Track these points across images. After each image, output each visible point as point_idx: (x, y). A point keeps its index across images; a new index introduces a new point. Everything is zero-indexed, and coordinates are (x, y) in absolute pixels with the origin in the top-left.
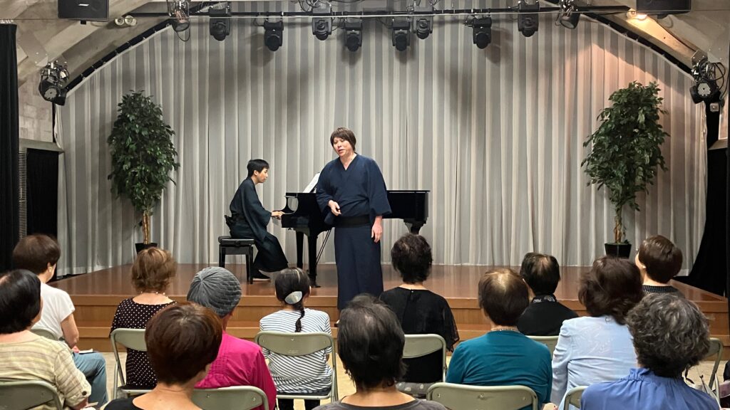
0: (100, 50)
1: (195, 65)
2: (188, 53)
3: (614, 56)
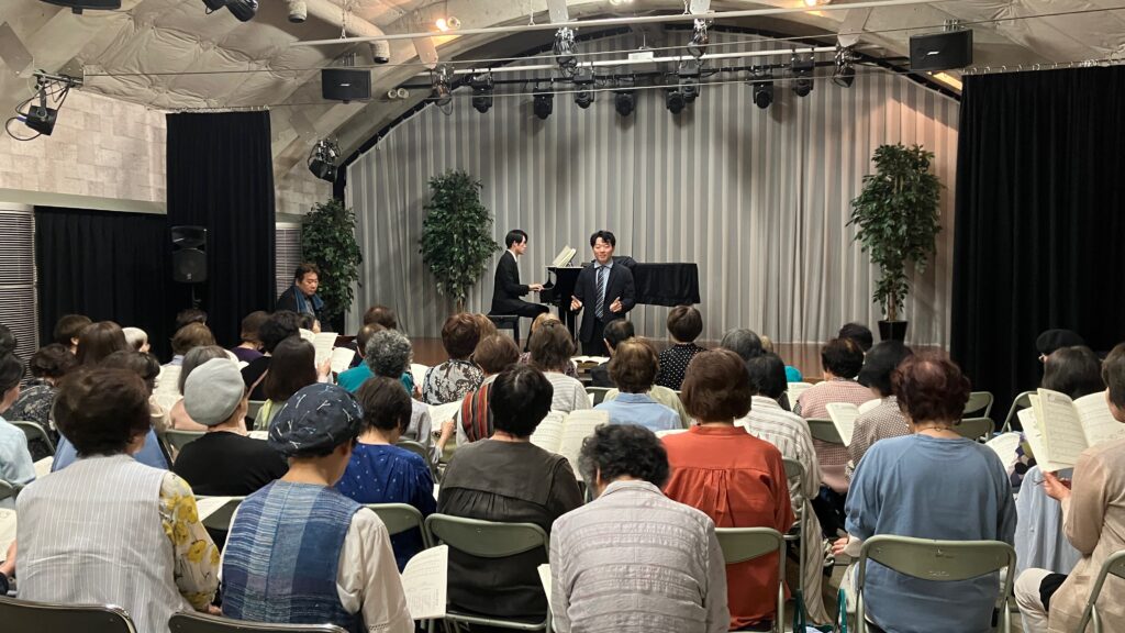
1: (465, 136)
3: (912, 110)
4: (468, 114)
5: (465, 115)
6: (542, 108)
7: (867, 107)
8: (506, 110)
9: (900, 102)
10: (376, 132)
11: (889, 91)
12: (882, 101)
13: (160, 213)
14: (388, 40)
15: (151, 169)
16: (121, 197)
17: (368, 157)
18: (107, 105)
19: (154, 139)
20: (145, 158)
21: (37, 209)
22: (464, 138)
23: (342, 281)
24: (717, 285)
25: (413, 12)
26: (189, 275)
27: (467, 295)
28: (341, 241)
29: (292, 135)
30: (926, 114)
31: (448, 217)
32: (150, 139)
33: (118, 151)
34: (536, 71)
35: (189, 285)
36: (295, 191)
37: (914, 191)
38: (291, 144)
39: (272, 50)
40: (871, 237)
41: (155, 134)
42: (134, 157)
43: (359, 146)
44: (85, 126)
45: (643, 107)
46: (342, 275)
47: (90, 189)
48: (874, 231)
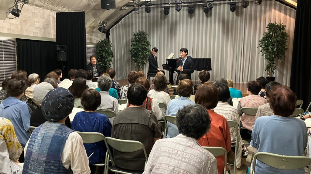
0: (118, 17)
1: (144, 21)
3: (280, 13)
4: (145, 14)
5: (144, 15)
6: (166, 11)
7: (265, 12)
8: (156, 13)
9: (276, 10)
11: (273, 7)
12: (270, 10)
13: (54, 41)
15: (52, 29)
16: (43, 37)
17: (116, 26)
18: (39, 10)
19: (53, 20)
20: (50, 25)
21: (17, 39)
22: (143, 21)
23: (108, 62)
24: (217, 65)
26: (61, 59)
27: (143, 67)
28: (107, 51)
29: (93, 19)
30: (284, 14)
31: (138, 44)
32: (51, 20)
33: (42, 23)
35: (62, 62)
36: (95, 36)
37: (279, 37)
38: (93, 22)
40: (265, 51)
41: (53, 18)
42: (47, 25)
43: (114, 23)
44: (32, 16)
45: (197, 12)
46: (108, 61)
47: (34, 34)
48: (266, 49)
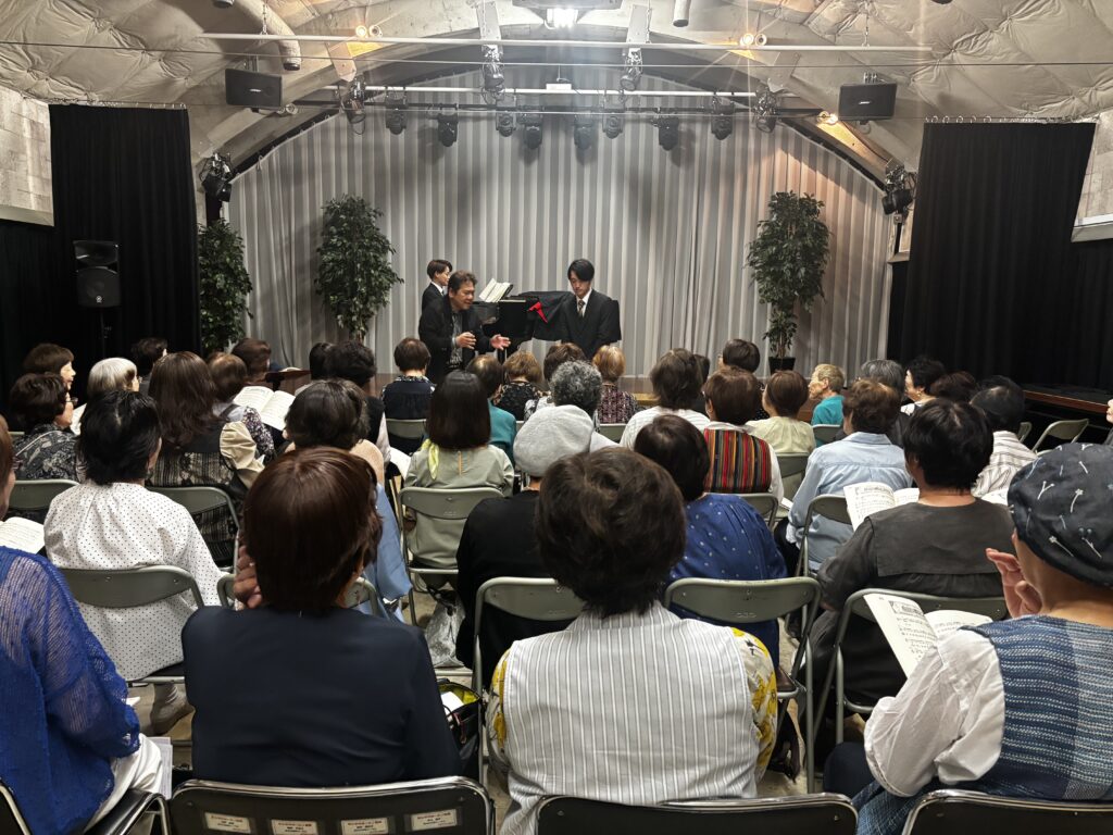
0: (258, 140)
1: (359, 161)
2: (351, 147)
3: (798, 162)
6: (445, 134)
7: (758, 156)
9: (787, 153)
10: (257, 150)
11: (779, 142)
12: (772, 151)
13: (44, 223)
14: (299, 41)
15: (30, 171)
17: (247, 176)
19: (32, 135)
25: (326, 15)
26: (99, 299)
27: (366, 328)
28: (232, 267)
30: (810, 166)
32: (27, 134)
34: (448, 93)
39: (173, 40)
40: (768, 279)
41: (32, 129)
46: (234, 305)
48: (770, 273)
